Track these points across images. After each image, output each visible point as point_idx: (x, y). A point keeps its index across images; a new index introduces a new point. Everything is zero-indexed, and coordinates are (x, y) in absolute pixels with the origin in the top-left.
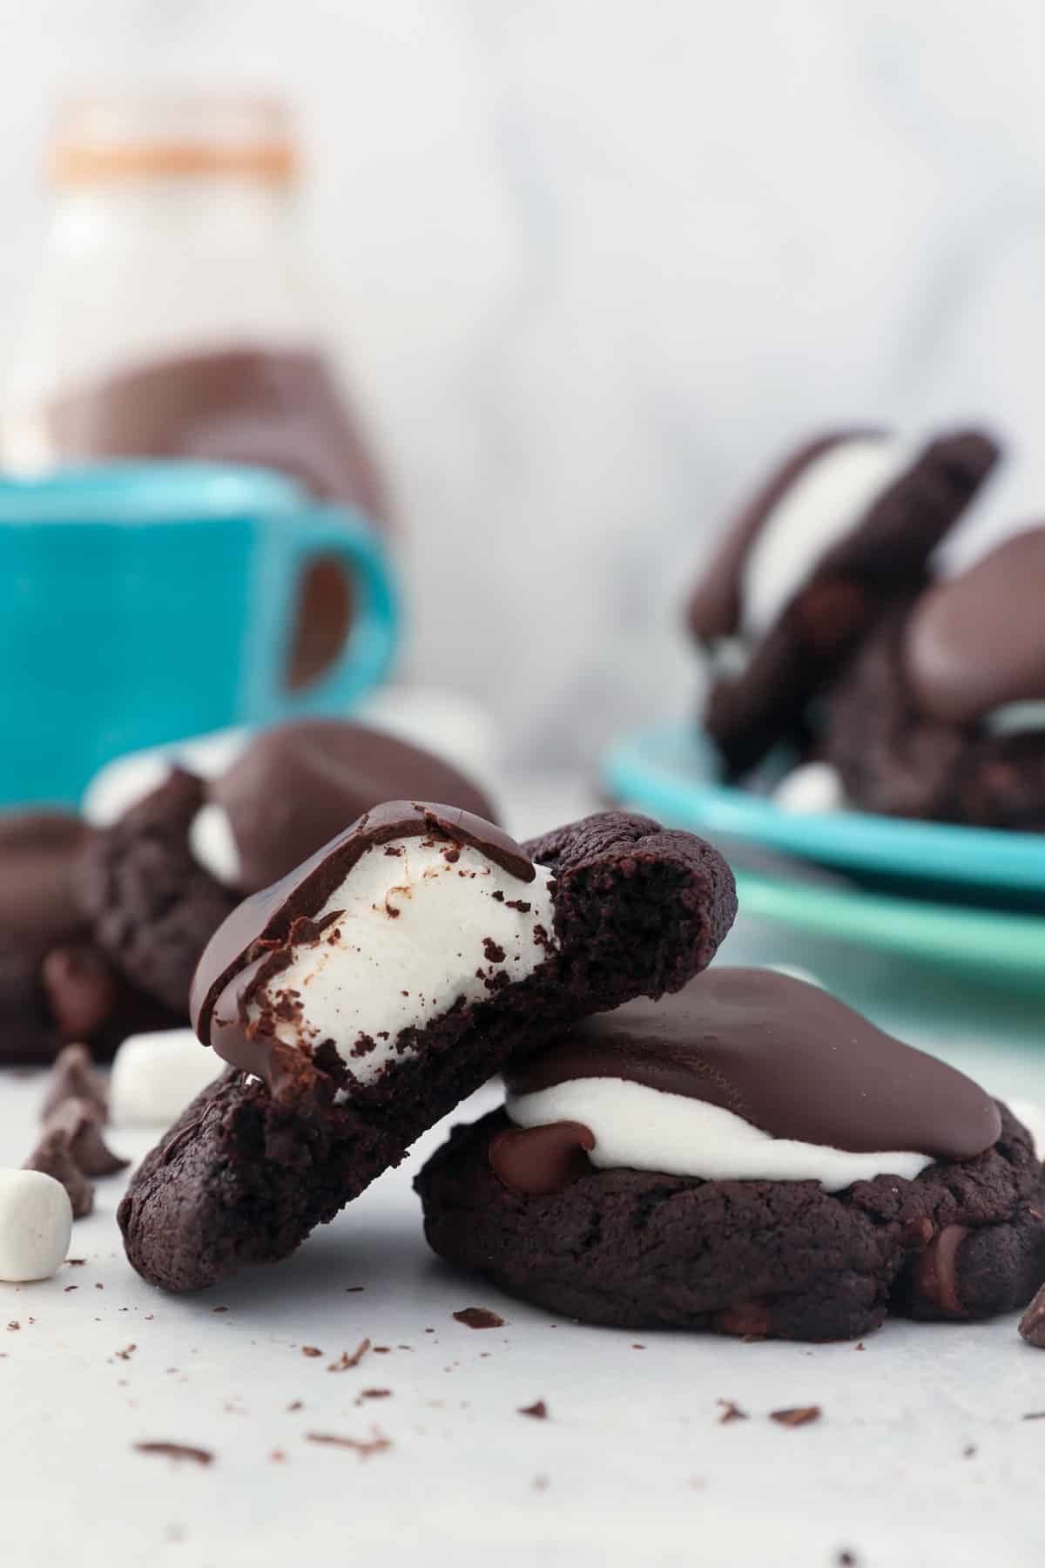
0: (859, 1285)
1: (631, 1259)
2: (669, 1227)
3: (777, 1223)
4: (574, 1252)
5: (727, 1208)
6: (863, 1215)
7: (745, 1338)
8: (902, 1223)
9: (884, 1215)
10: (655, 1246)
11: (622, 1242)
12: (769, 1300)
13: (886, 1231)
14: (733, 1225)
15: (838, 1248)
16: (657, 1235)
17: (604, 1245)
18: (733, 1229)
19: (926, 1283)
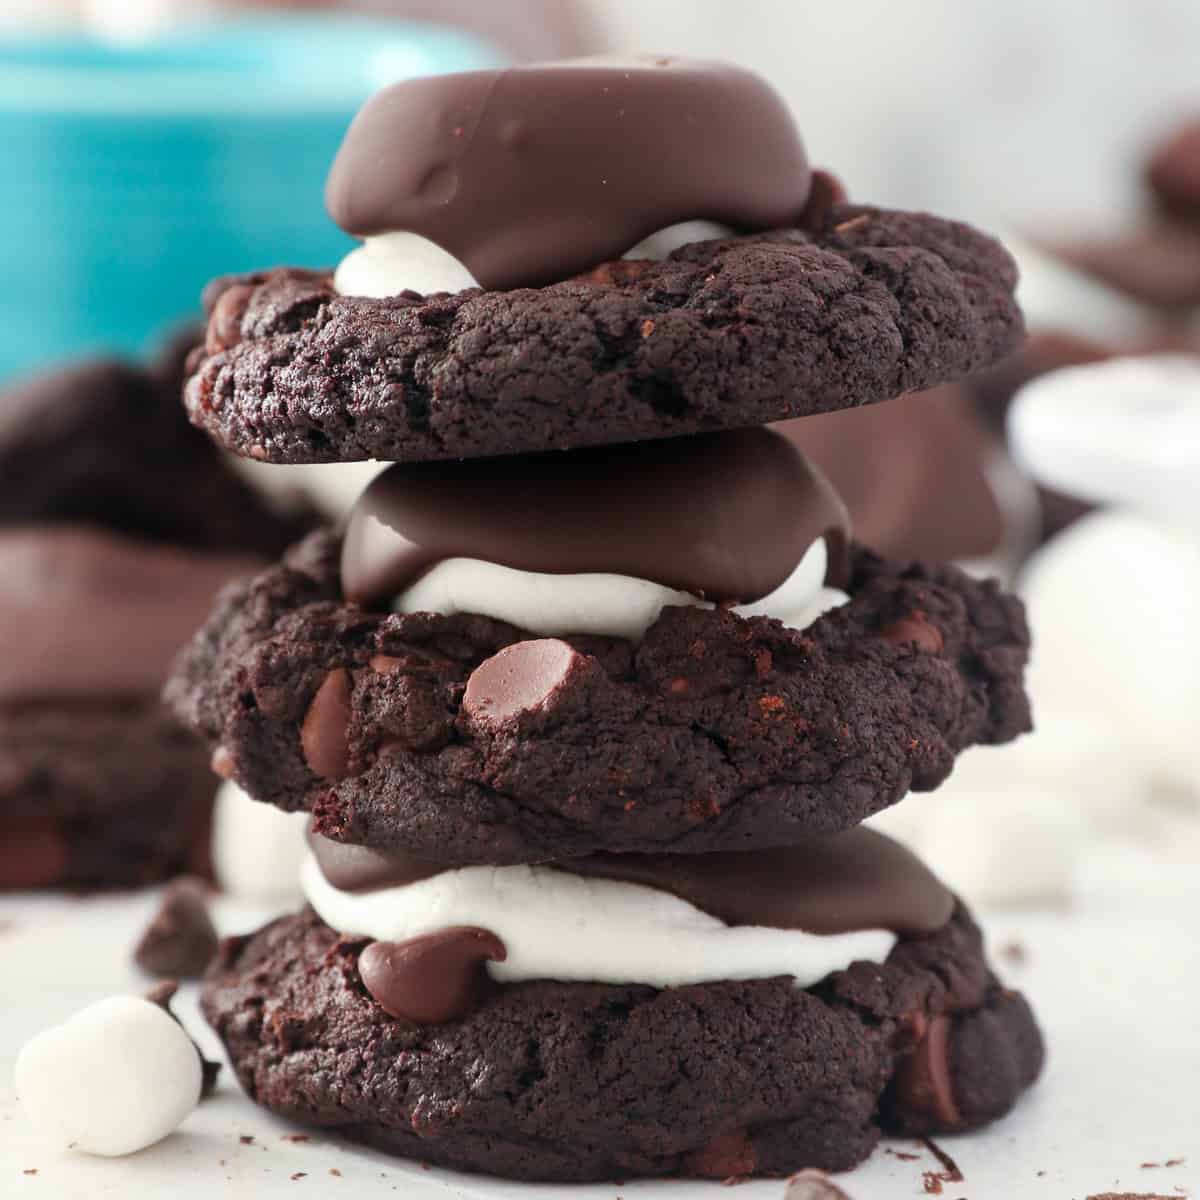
0: (860, 1103)
1: (587, 1097)
2: (634, 1052)
3: (764, 1035)
4: (508, 1094)
5: (702, 1022)
6: (853, 1016)
7: (728, 1181)
8: (895, 1019)
9: (874, 1012)
10: (618, 1077)
11: (574, 1076)
12: (754, 1131)
13: (881, 1032)
14: (713, 1041)
15: (836, 1059)
16: (621, 1063)
17: (550, 1080)
18: (714, 1046)
19: (918, 1091)
